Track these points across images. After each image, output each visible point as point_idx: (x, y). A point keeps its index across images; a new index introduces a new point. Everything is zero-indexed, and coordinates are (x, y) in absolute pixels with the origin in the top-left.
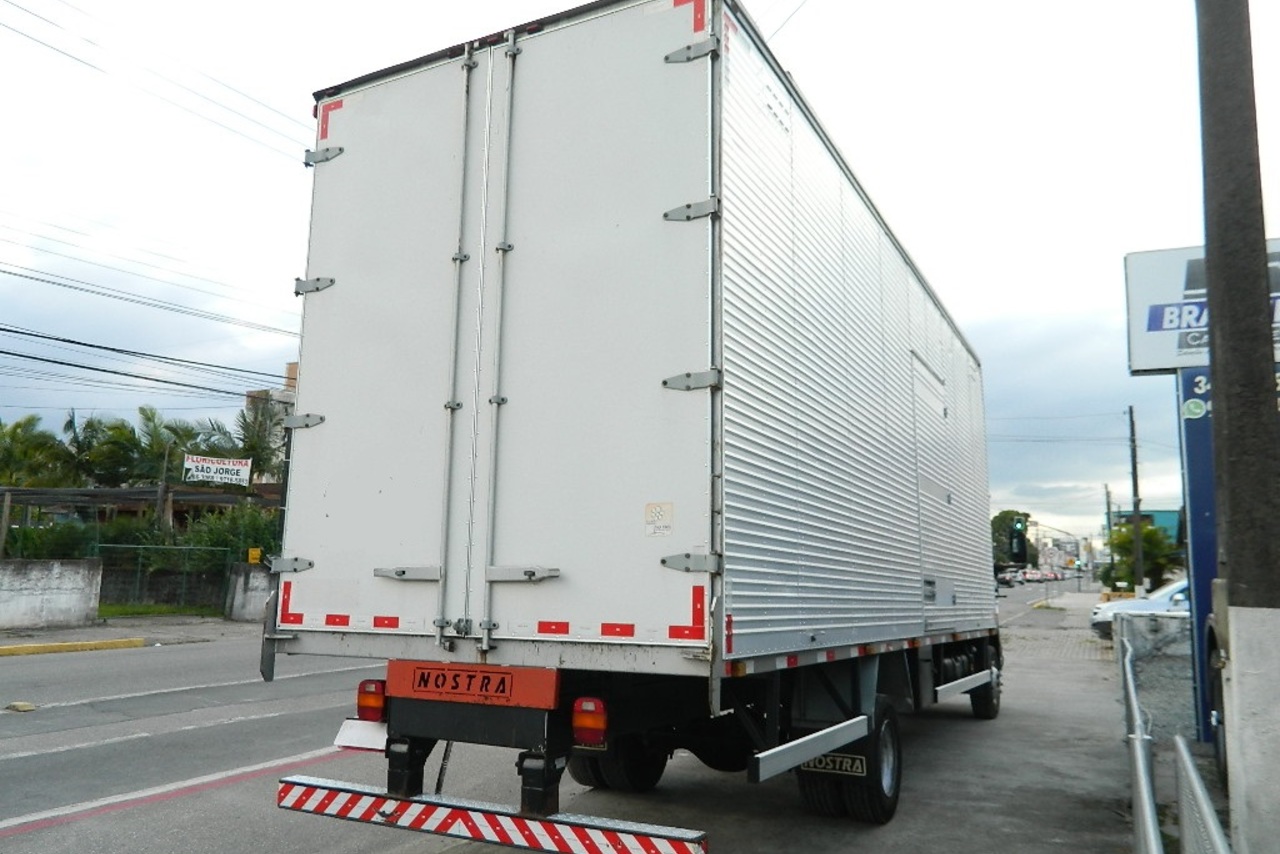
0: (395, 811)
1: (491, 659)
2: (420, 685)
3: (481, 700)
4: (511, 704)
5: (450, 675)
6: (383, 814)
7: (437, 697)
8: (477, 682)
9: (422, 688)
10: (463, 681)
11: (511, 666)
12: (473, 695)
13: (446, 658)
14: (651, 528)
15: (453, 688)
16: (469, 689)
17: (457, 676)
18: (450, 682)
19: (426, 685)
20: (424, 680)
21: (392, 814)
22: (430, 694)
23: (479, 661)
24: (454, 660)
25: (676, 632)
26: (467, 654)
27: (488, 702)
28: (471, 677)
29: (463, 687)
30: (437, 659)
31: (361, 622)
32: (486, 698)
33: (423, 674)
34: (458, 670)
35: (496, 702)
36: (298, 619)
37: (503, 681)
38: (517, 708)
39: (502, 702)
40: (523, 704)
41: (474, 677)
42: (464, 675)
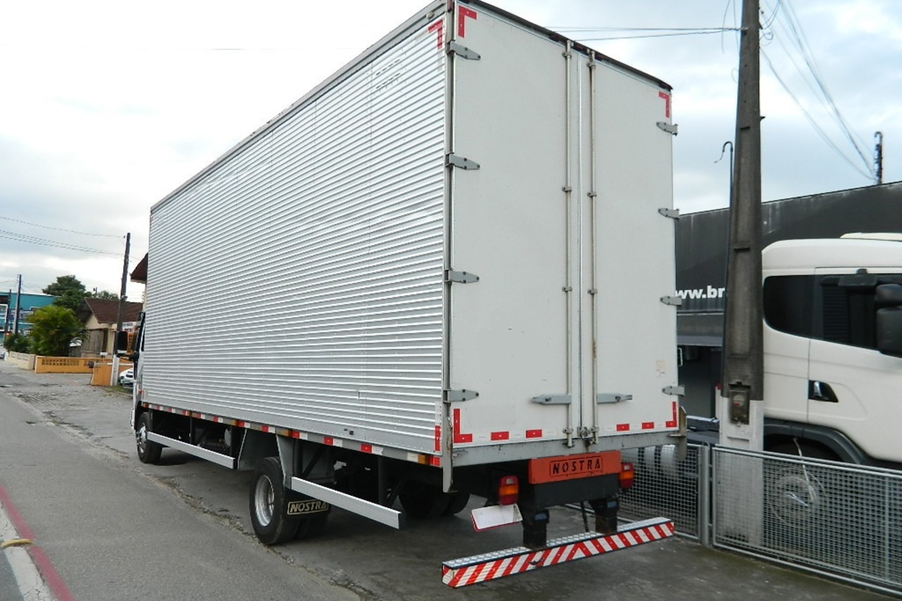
0: (542, 558)
1: (591, 449)
2: (554, 473)
3: (589, 475)
4: (604, 474)
5: (570, 463)
6: (534, 563)
7: (565, 478)
8: (585, 464)
9: (556, 474)
10: (578, 465)
11: (601, 452)
12: (584, 473)
13: (567, 452)
14: (658, 373)
15: (573, 470)
16: (581, 469)
17: (574, 462)
18: (571, 467)
19: (557, 472)
20: (556, 469)
21: (539, 561)
22: (561, 477)
23: (585, 452)
24: (571, 453)
25: (668, 424)
26: (579, 448)
27: (593, 475)
28: (581, 462)
29: (578, 470)
30: (563, 454)
31: (517, 435)
32: (592, 473)
33: (555, 465)
34: (574, 458)
35: (597, 474)
36: (469, 438)
37: (598, 462)
38: (607, 475)
39: (600, 473)
40: (609, 472)
41: (583, 461)
42: (578, 461)
